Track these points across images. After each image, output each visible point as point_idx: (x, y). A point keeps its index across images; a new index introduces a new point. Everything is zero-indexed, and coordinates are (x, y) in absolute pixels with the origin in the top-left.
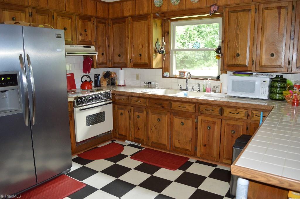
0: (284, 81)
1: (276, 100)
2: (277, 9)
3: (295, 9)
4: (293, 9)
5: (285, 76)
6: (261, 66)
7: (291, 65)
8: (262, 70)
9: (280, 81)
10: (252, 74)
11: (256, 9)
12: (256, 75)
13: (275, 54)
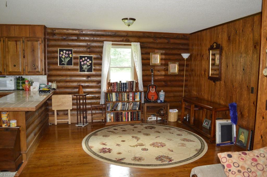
0: (23, 79)
1: (20, 90)
2: (15, 41)
3: (24, 42)
4: (23, 42)
5: (23, 77)
6: (10, 72)
7: (25, 71)
8: (11, 74)
9: (21, 80)
10: (6, 76)
11: (4, 41)
12: (7, 77)
13: (16, 65)
